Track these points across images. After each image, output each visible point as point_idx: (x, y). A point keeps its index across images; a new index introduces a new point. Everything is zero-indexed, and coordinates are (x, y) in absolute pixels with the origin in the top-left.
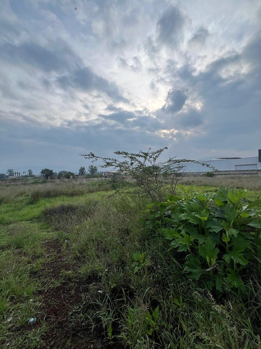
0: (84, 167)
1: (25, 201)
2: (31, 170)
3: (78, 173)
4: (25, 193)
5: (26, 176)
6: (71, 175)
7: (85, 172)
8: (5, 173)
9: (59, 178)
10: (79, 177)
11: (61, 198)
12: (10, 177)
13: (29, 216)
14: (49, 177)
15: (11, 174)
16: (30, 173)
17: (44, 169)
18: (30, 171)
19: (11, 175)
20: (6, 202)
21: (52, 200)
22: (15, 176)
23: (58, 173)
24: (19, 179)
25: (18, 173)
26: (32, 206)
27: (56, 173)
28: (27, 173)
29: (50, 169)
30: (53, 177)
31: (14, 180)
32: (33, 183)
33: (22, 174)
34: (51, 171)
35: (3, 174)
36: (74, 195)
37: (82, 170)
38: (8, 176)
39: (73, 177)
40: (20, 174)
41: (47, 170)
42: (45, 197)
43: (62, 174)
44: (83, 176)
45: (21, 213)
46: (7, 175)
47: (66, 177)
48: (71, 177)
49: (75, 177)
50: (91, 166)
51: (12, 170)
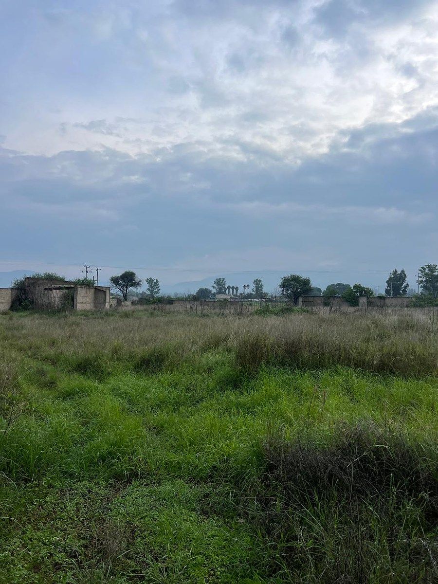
0: (403, 271)
2: (260, 281)
3: (383, 292)
5: (249, 296)
6: (361, 295)
7: (406, 287)
8: (211, 288)
9: (326, 304)
10: (388, 301)
12: (218, 296)
14: (300, 300)
15: (220, 289)
16: (257, 288)
17: (288, 275)
18: (258, 283)
19: (220, 292)
22: (228, 296)
23: (323, 288)
25: (233, 288)
27: (319, 290)
28: (251, 290)
29: (304, 276)
30: (311, 299)
33: (241, 290)
34: (307, 282)
35: (206, 289)
37: (397, 282)
38: (214, 294)
39: (370, 303)
40: (237, 289)
41: (295, 279)
43: (337, 293)
44: (399, 301)
46: (214, 291)
47: (347, 301)
48: (363, 300)
49: (375, 302)
50: (429, 267)
51: (224, 279)
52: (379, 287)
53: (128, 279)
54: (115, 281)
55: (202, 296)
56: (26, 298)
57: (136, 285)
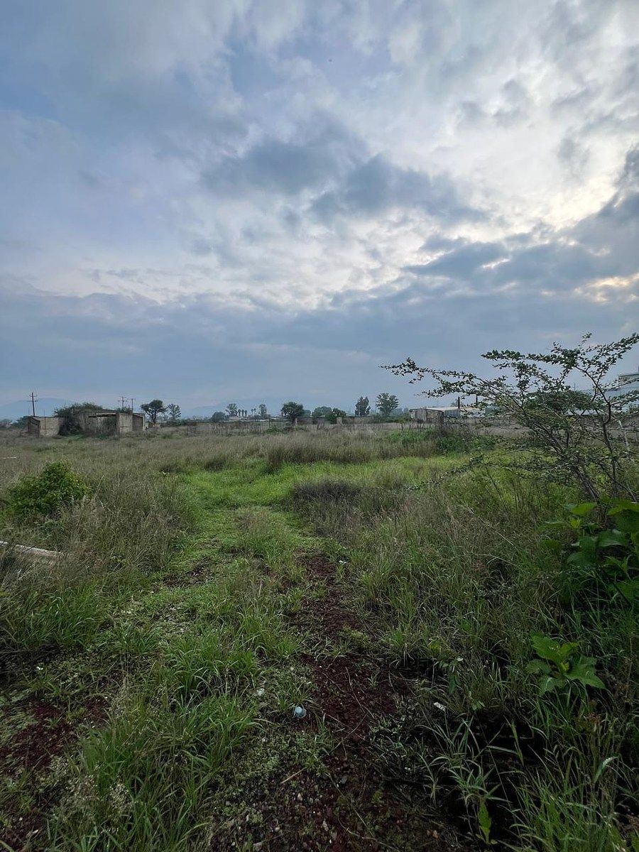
0: (367, 398)
1: (259, 467)
2: (264, 406)
3: (353, 413)
4: (258, 450)
5: (256, 417)
6: (338, 416)
7: (369, 409)
8: (224, 412)
9: (314, 423)
10: (356, 420)
11: (322, 466)
12: (232, 418)
13: (267, 498)
14: (296, 419)
15: (232, 412)
16: (262, 411)
17: (287, 402)
18: (263, 408)
19: (232, 415)
20: (230, 466)
21: (306, 469)
22: (239, 417)
23: (312, 411)
24: (245, 423)
26: (270, 477)
27: (309, 412)
28: (258, 412)
29: (298, 403)
30: (302, 419)
31: (238, 424)
32: (269, 431)
33: (249, 413)
34: (301, 407)
35: (221, 413)
36: (349, 462)
37: (362, 406)
38: (227, 417)
39: (344, 422)
40: (246, 412)
41: (292, 405)
42: (293, 461)
43: (321, 414)
44: (363, 419)
45: (254, 489)
46: (227, 414)
47: (329, 420)
48: (339, 419)
49: (348, 421)
50: (384, 394)
51: (235, 404)
52: (350, 409)
53: (157, 406)
54: (145, 408)
55: (217, 419)
56: (73, 425)
57: (163, 411)
